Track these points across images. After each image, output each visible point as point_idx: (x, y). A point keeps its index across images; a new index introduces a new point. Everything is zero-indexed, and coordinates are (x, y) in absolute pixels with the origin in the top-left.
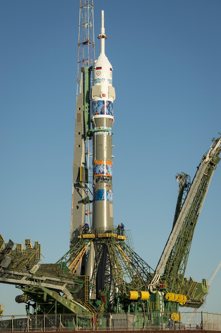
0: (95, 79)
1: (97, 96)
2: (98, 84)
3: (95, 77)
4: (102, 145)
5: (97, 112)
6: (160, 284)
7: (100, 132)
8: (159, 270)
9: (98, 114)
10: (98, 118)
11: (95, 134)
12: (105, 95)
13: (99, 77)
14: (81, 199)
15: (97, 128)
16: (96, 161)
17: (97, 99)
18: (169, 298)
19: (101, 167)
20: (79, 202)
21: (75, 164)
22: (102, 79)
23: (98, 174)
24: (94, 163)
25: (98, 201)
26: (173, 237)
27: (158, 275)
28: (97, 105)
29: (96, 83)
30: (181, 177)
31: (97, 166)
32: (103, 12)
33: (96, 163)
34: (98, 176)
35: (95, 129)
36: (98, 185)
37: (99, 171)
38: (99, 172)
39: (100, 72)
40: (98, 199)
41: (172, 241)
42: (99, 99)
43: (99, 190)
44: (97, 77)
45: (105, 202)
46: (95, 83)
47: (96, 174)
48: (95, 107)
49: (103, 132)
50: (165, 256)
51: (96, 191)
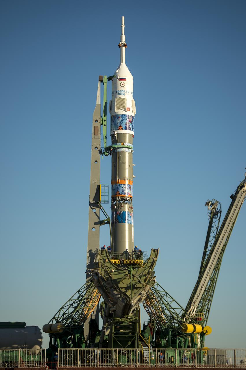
0: (118, 90)
1: (121, 109)
2: (122, 96)
3: (118, 88)
4: (124, 163)
5: (120, 126)
6: (196, 316)
7: (124, 149)
8: (195, 302)
9: (122, 129)
10: (122, 133)
11: (118, 150)
12: (129, 109)
13: (123, 89)
14: (98, 220)
15: (120, 144)
16: (119, 179)
17: (121, 112)
18: (207, 331)
19: (124, 187)
20: (96, 224)
21: (93, 182)
22: (127, 91)
23: (122, 194)
24: (117, 182)
25: (121, 224)
26: (210, 267)
27: (194, 306)
28: (121, 119)
29: (120, 95)
30: (212, 204)
31: (120, 185)
32: (123, 18)
33: (119, 182)
34: (121, 197)
35: (118, 145)
36: (122, 207)
37: (123, 191)
38: (123, 193)
39: (124, 84)
40: (121, 222)
41: (209, 271)
42: (124, 113)
43: (122, 212)
44: (120, 88)
45: (127, 225)
46: (118, 95)
47: (119, 194)
48: (119, 121)
49: (127, 149)
50: (202, 287)
51: (118, 212)
